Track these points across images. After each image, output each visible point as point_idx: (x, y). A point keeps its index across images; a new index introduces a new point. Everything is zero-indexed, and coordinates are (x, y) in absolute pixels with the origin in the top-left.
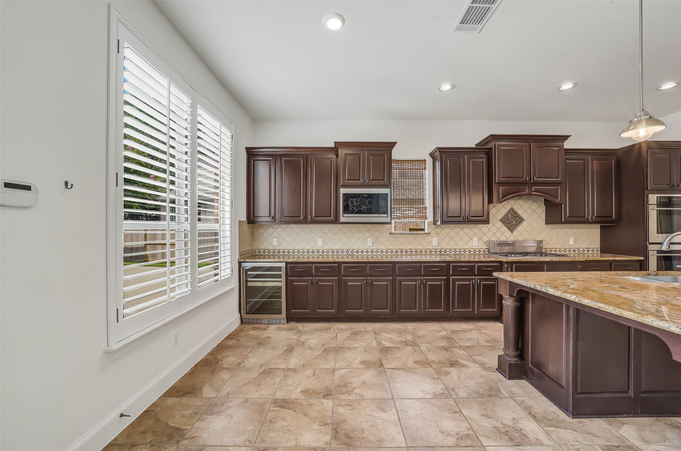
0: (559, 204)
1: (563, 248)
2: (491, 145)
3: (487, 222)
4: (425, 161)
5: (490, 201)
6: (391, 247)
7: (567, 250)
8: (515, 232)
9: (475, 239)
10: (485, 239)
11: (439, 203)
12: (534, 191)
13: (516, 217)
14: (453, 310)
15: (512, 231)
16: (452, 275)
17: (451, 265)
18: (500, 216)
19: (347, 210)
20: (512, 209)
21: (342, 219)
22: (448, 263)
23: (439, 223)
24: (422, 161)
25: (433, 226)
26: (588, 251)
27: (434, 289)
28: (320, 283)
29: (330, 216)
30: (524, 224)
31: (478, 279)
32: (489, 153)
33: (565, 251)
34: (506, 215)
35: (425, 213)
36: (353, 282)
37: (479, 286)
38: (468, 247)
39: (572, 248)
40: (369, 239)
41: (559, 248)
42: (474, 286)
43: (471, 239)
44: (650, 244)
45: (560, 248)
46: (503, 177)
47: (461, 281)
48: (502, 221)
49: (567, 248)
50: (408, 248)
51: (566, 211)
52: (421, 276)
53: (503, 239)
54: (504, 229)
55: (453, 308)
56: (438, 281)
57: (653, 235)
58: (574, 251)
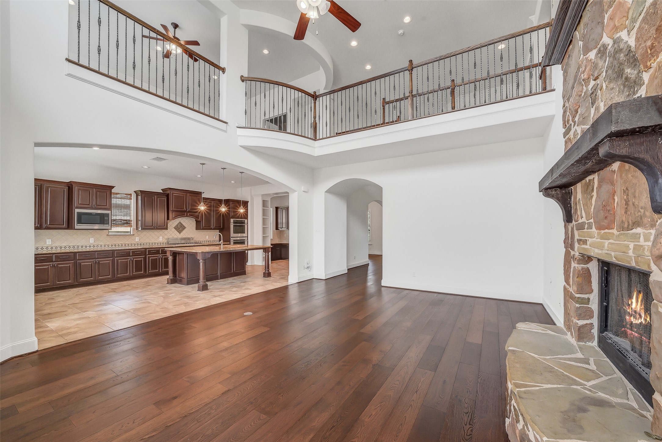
0: (200, 221)
2: (168, 192)
3: (167, 229)
4: (131, 195)
5: (168, 219)
6: (108, 243)
8: (182, 234)
9: (161, 238)
10: (166, 237)
11: (140, 218)
12: (189, 215)
13: (182, 226)
14: (148, 271)
15: (180, 233)
16: (148, 255)
17: (147, 250)
18: (174, 226)
19: (79, 222)
20: (180, 223)
21: (76, 227)
22: (146, 249)
23: (140, 229)
24: (129, 194)
25: (136, 231)
26: (214, 241)
27: (138, 263)
28: (59, 266)
29: (63, 225)
30: (185, 230)
31: (161, 256)
32: (168, 196)
34: (177, 225)
35: (131, 223)
36: (86, 263)
37: (162, 259)
38: (157, 242)
40: (91, 239)
42: (159, 259)
43: (159, 237)
44: (231, 237)
46: (174, 208)
47: (153, 257)
48: (175, 228)
50: (120, 243)
51: (203, 223)
52: (130, 256)
53: (175, 237)
54: (176, 232)
55: (149, 270)
56: (141, 258)
57: (232, 234)
58: (208, 242)
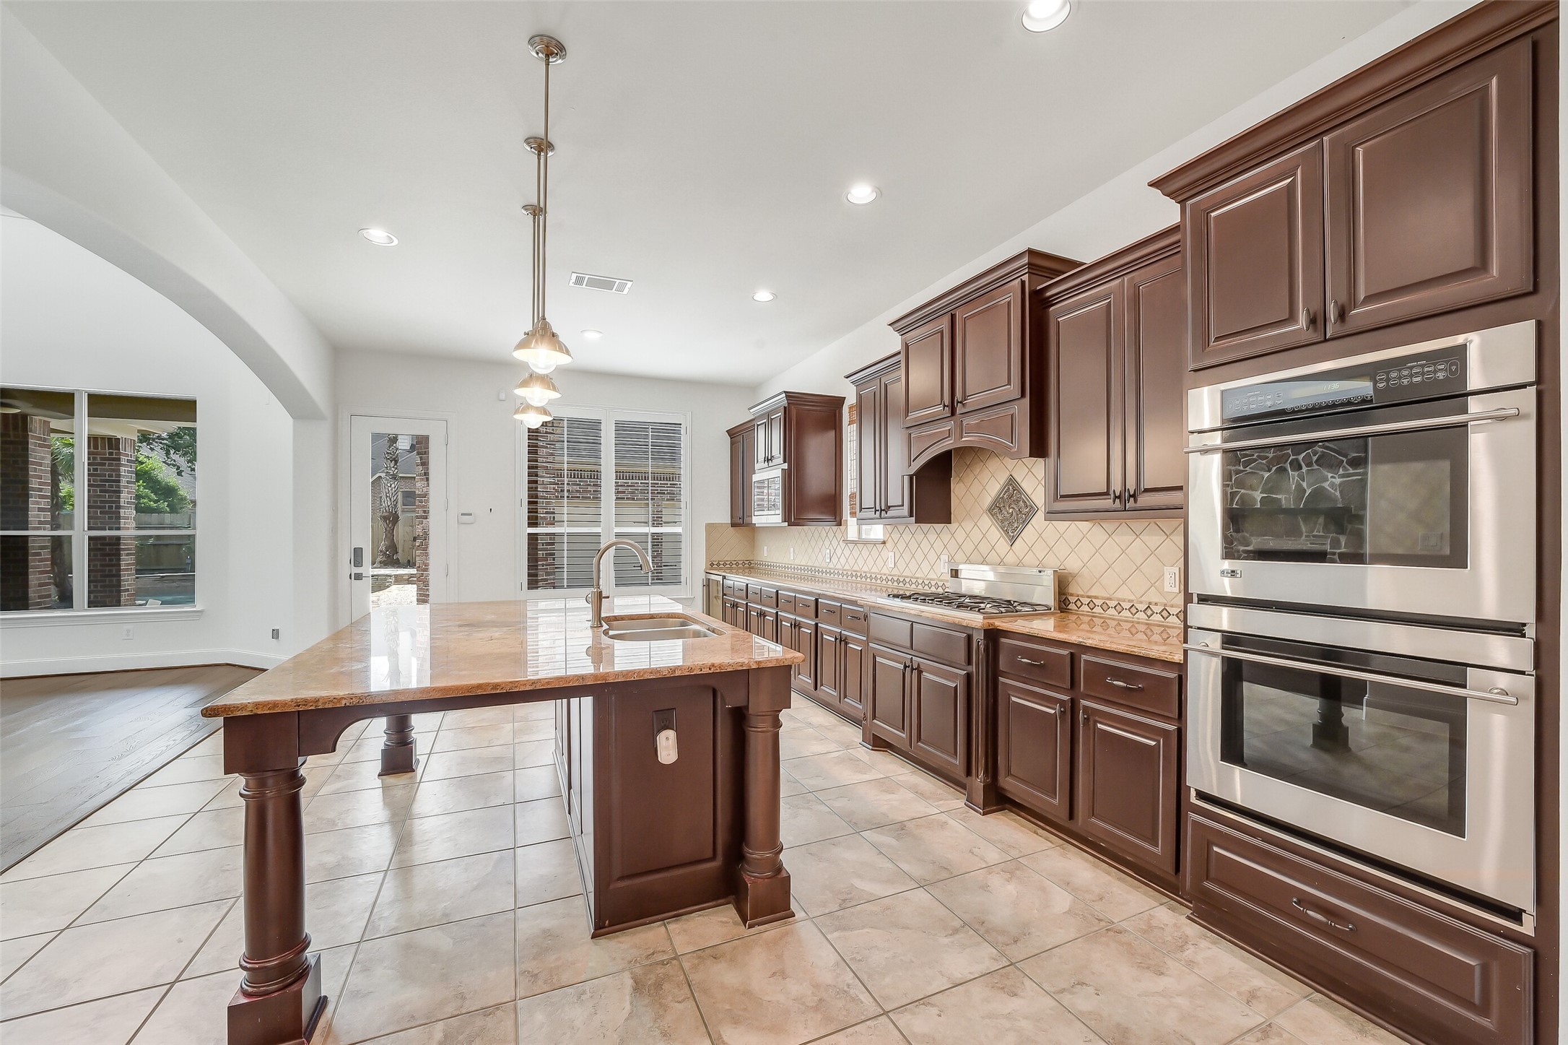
1: (1141, 603)
6: (847, 567)
7: (1157, 609)
8: (1018, 543)
9: (944, 558)
10: (961, 558)
13: (1017, 501)
15: (1010, 539)
18: (988, 500)
20: (1011, 482)
30: (1035, 520)
33: (1149, 612)
39: (1172, 606)
40: (827, 552)
41: (1129, 601)
43: (939, 557)
45: (1132, 601)
46: (912, 413)
48: (992, 511)
49: (1156, 604)
50: (863, 569)
53: (992, 559)
54: (995, 532)
